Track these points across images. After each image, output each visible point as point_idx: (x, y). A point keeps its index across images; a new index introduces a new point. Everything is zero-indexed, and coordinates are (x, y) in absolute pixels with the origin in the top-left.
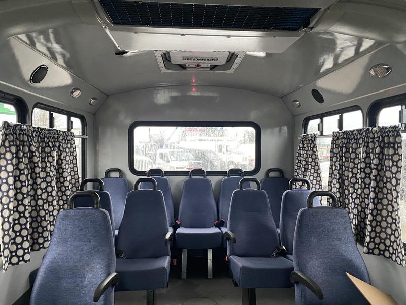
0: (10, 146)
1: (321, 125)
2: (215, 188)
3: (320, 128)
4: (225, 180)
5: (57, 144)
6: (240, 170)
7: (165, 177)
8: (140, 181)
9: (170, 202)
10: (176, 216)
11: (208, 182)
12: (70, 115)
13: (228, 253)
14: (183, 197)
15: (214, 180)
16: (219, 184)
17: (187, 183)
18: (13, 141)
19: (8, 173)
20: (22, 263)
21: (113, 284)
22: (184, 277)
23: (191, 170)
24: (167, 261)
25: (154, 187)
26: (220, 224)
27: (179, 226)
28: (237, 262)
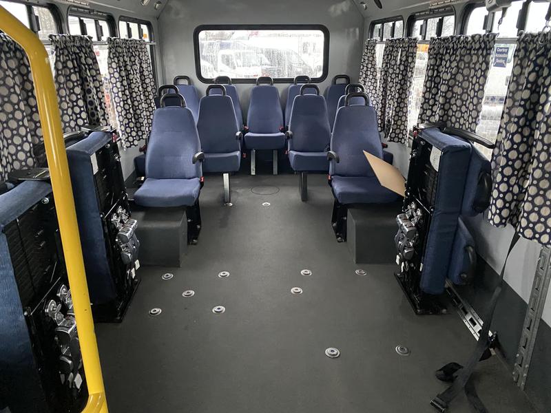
0: (114, 57)
1: (381, 30)
2: (282, 96)
3: (381, 33)
4: (292, 88)
5: (137, 53)
6: (307, 77)
7: (233, 85)
8: (210, 88)
9: (239, 110)
10: (245, 123)
11: (275, 90)
12: (139, 22)
13: (289, 150)
14: (250, 105)
15: (281, 88)
16: (285, 91)
17: (255, 91)
18: (114, 53)
19: (116, 79)
20: (133, 146)
21: (201, 159)
22: (253, 173)
23: (257, 78)
24: (238, 153)
25: (224, 93)
26: (284, 130)
27: (247, 131)
28: (294, 153)
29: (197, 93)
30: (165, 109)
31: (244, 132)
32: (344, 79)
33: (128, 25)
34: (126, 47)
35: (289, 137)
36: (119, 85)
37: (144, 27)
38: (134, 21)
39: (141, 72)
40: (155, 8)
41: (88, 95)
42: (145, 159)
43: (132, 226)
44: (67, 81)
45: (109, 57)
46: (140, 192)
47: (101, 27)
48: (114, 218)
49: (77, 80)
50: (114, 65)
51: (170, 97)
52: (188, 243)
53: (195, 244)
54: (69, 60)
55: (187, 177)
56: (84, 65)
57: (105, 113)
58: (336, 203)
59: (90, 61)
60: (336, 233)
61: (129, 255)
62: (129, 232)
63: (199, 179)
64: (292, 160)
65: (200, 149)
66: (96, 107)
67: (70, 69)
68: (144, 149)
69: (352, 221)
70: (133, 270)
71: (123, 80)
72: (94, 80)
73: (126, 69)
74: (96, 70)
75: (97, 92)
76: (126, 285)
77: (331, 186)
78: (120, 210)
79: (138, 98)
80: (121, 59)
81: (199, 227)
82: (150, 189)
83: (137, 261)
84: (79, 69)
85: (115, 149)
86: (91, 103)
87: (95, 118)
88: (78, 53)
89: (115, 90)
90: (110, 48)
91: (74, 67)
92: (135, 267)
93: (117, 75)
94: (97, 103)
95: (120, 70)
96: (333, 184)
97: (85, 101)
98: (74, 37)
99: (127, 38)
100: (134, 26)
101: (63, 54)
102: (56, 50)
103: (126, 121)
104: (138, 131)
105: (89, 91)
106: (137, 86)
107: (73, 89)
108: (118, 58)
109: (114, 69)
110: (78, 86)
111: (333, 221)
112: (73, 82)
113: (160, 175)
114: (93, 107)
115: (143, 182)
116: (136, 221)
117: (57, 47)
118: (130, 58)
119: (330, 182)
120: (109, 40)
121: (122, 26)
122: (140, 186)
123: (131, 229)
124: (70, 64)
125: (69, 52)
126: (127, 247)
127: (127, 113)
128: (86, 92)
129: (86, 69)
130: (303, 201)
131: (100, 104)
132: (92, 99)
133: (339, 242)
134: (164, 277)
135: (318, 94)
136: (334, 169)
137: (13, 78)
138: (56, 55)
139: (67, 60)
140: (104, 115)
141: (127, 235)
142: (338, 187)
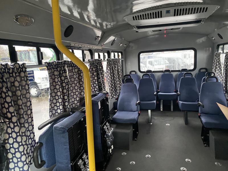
1: (223, 48)
2: (175, 77)
4: (179, 74)
5: (117, 63)
6: (186, 69)
7: (153, 73)
8: (144, 75)
9: (156, 83)
10: (158, 89)
11: (172, 75)
13: (178, 100)
14: (161, 81)
15: (174, 74)
16: (177, 75)
17: (163, 75)
18: (109, 64)
20: (113, 98)
21: (139, 104)
22: (162, 110)
23: (164, 70)
24: (155, 102)
25: (150, 77)
26: (176, 92)
27: (159, 92)
28: (181, 102)
29: (138, 77)
30: (126, 84)
31: (158, 92)
32: (204, 70)
33: (114, 54)
34: (113, 62)
35: (178, 95)
36: (110, 75)
37: (120, 54)
38: (116, 52)
39: (118, 70)
40: (124, 47)
41: (99, 80)
42: (117, 103)
43: (111, 131)
44: (93, 75)
45: (107, 66)
46: (115, 116)
47: (105, 55)
48: (105, 127)
49: (96, 75)
50: (108, 68)
51: (128, 79)
52: (133, 140)
53: (136, 140)
54: (94, 68)
55: (133, 110)
56: (99, 69)
57: (104, 86)
58: (203, 127)
59: (101, 68)
60: (204, 142)
61: (110, 143)
62: (110, 133)
63: (138, 112)
64: (180, 105)
65: (139, 100)
66: (101, 84)
67: (94, 71)
68: (117, 99)
69: (212, 137)
70: (111, 150)
71: (111, 73)
72: (101, 74)
73: (112, 70)
74: (102, 71)
75: (102, 78)
76: (108, 156)
77: (200, 118)
78: (107, 124)
79: (116, 80)
80: (111, 66)
81: (137, 133)
82: (119, 115)
83: (112, 146)
84: (97, 71)
85: (107, 99)
86: (100, 82)
87: (101, 88)
88: (97, 65)
89: (108, 77)
90: (107, 63)
91: (95, 70)
92: (111, 148)
93: (109, 72)
94: (102, 82)
95: (111, 70)
96: (201, 117)
97: (98, 82)
98: (96, 60)
99: (114, 58)
100: (116, 54)
101: (92, 66)
102: (90, 65)
103: (111, 88)
104: (115, 92)
105: (100, 78)
106: (116, 76)
107: (94, 78)
108: (110, 66)
109: (108, 70)
110: (96, 77)
111: (202, 136)
112: (95, 75)
113: (123, 110)
114: (100, 84)
115: (116, 112)
116: (113, 129)
117: (90, 64)
118: (114, 65)
119: (199, 117)
120: (107, 59)
121: (112, 54)
122: (115, 114)
123: (111, 132)
124: (94, 69)
125: (94, 65)
126: (109, 139)
127: (112, 85)
128: (99, 78)
129: (99, 70)
130: (185, 124)
131: (103, 83)
132: (100, 81)
133: (205, 146)
134: (123, 154)
135: (192, 76)
136: (201, 110)
137: (76, 75)
138: (90, 66)
139: (93, 68)
140: (104, 87)
141: (109, 134)
142: (204, 119)
